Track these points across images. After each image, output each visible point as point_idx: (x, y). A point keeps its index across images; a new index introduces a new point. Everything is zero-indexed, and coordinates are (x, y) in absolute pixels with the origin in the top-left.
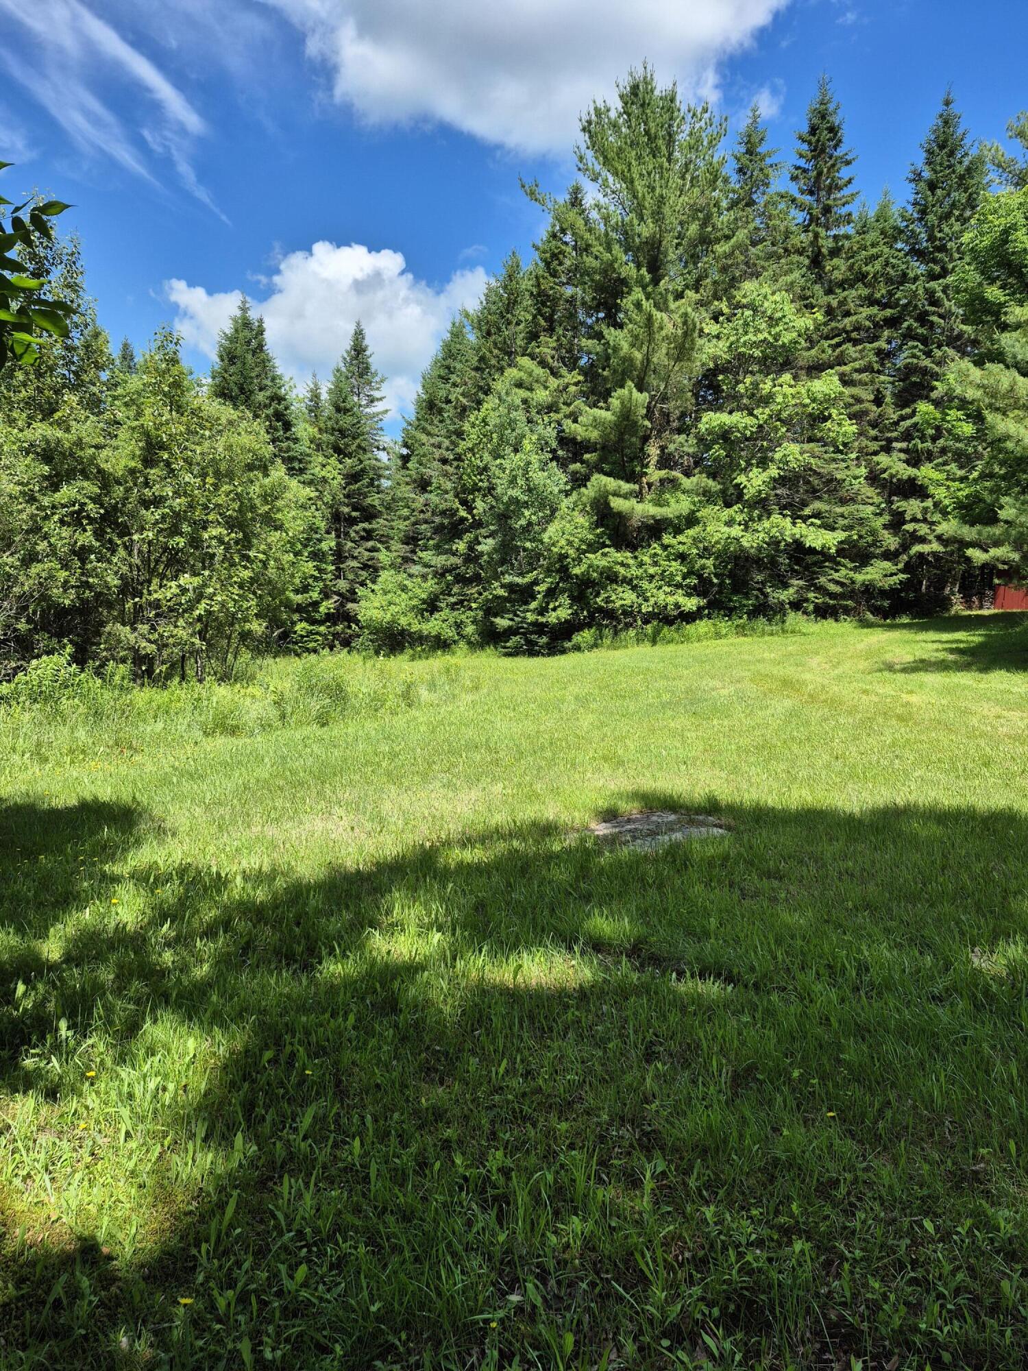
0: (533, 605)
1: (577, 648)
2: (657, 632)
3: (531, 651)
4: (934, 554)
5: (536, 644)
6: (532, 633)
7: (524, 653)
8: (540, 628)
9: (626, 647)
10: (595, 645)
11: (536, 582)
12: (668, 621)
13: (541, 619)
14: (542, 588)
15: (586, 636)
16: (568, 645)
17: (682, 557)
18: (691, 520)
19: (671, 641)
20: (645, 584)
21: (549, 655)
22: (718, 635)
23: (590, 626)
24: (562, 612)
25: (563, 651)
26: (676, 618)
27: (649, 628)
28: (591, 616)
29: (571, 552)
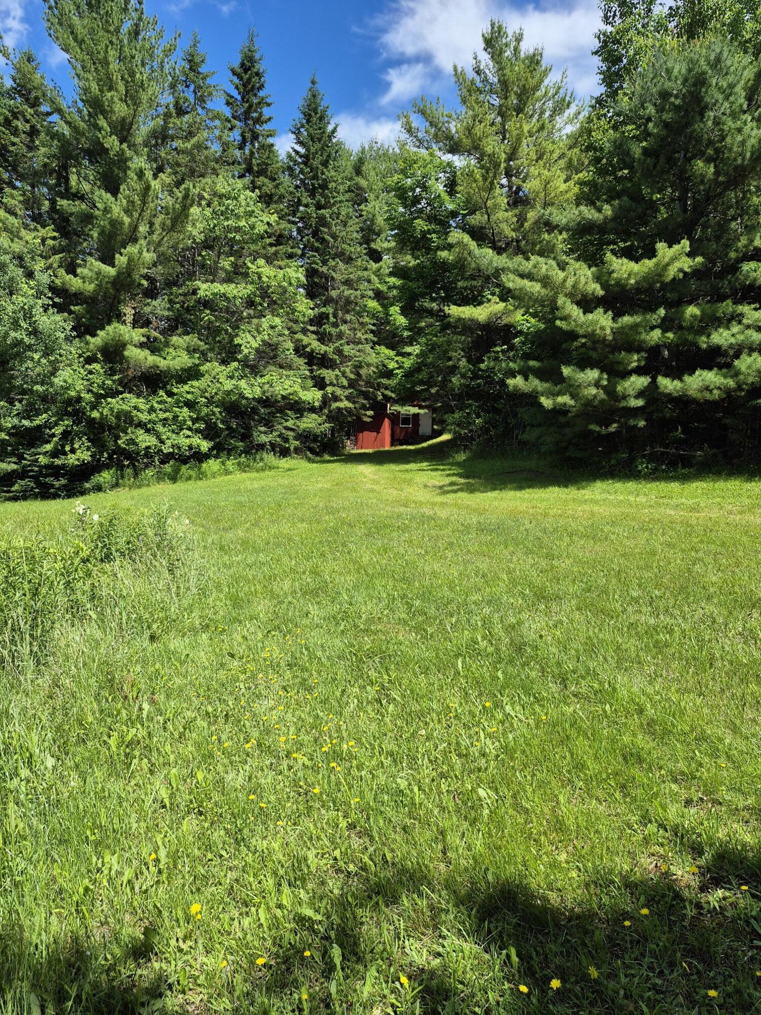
0: (48, 447)
1: (99, 488)
2: (177, 471)
3: (46, 493)
4: (346, 409)
5: (52, 486)
6: (45, 476)
7: (35, 497)
8: (56, 471)
9: (148, 485)
10: (116, 485)
11: (48, 425)
12: (184, 460)
13: (58, 462)
14: (58, 430)
15: (106, 476)
16: (87, 485)
17: (190, 405)
18: (192, 374)
19: (189, 478)
20: (160, 428)
21: (69, 497)
22: (227, 472)
23: (108, 467)
24: (81, 454)
25: (83, 493)
26: (189, 458)
27: (168, 468)
28: (110, 457)
29: (88, 397)
